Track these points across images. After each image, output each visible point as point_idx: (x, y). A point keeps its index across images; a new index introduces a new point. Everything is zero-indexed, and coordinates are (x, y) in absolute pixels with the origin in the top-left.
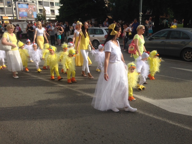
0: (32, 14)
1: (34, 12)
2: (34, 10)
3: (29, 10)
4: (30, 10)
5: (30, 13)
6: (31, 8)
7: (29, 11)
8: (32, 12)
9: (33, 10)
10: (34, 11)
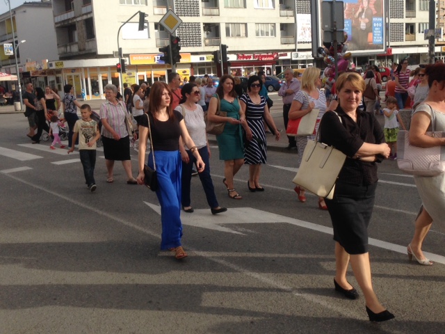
0: (370, 28)
1: (374, 19)
2: (375, 12)
3: (360, 10)
4: (363, 10)
5: (363, 26)
6: (365, 4)
7: (360, 14)
8: (367, 20)
9: (373, 9)
10: (376, 15)
